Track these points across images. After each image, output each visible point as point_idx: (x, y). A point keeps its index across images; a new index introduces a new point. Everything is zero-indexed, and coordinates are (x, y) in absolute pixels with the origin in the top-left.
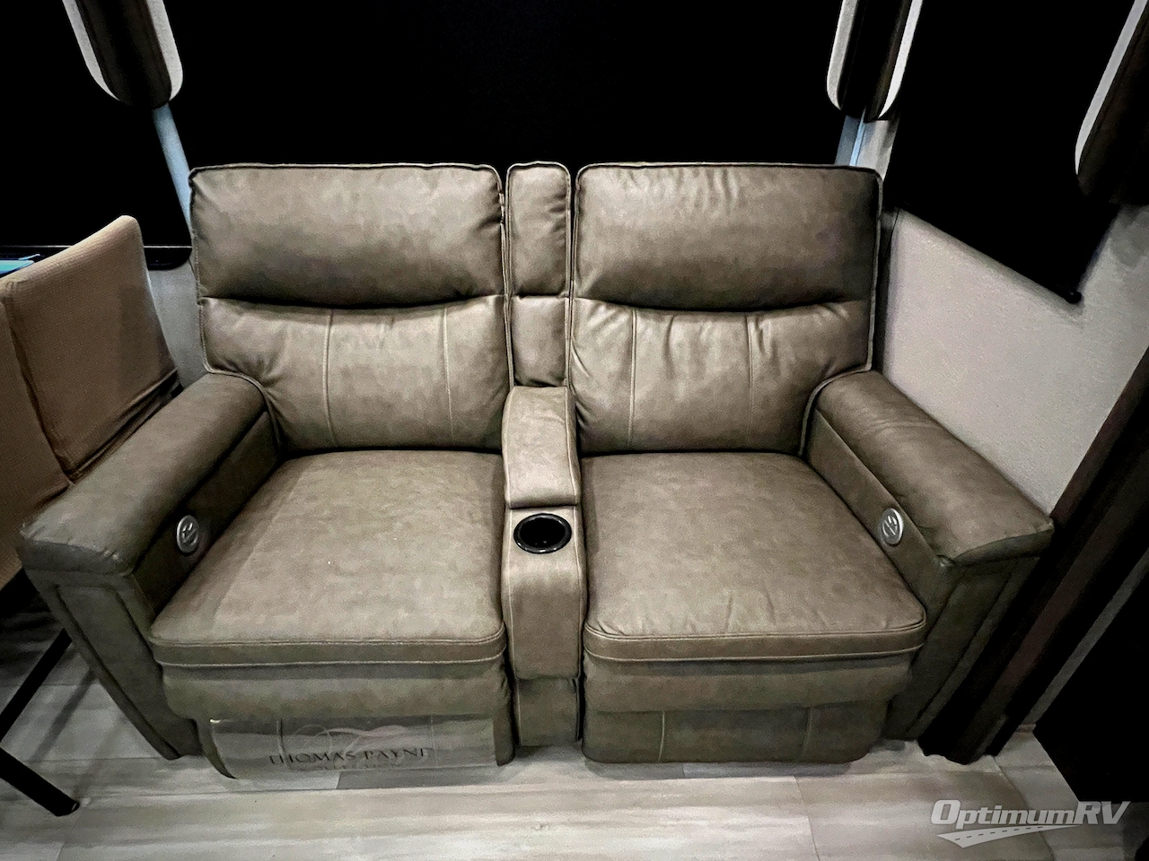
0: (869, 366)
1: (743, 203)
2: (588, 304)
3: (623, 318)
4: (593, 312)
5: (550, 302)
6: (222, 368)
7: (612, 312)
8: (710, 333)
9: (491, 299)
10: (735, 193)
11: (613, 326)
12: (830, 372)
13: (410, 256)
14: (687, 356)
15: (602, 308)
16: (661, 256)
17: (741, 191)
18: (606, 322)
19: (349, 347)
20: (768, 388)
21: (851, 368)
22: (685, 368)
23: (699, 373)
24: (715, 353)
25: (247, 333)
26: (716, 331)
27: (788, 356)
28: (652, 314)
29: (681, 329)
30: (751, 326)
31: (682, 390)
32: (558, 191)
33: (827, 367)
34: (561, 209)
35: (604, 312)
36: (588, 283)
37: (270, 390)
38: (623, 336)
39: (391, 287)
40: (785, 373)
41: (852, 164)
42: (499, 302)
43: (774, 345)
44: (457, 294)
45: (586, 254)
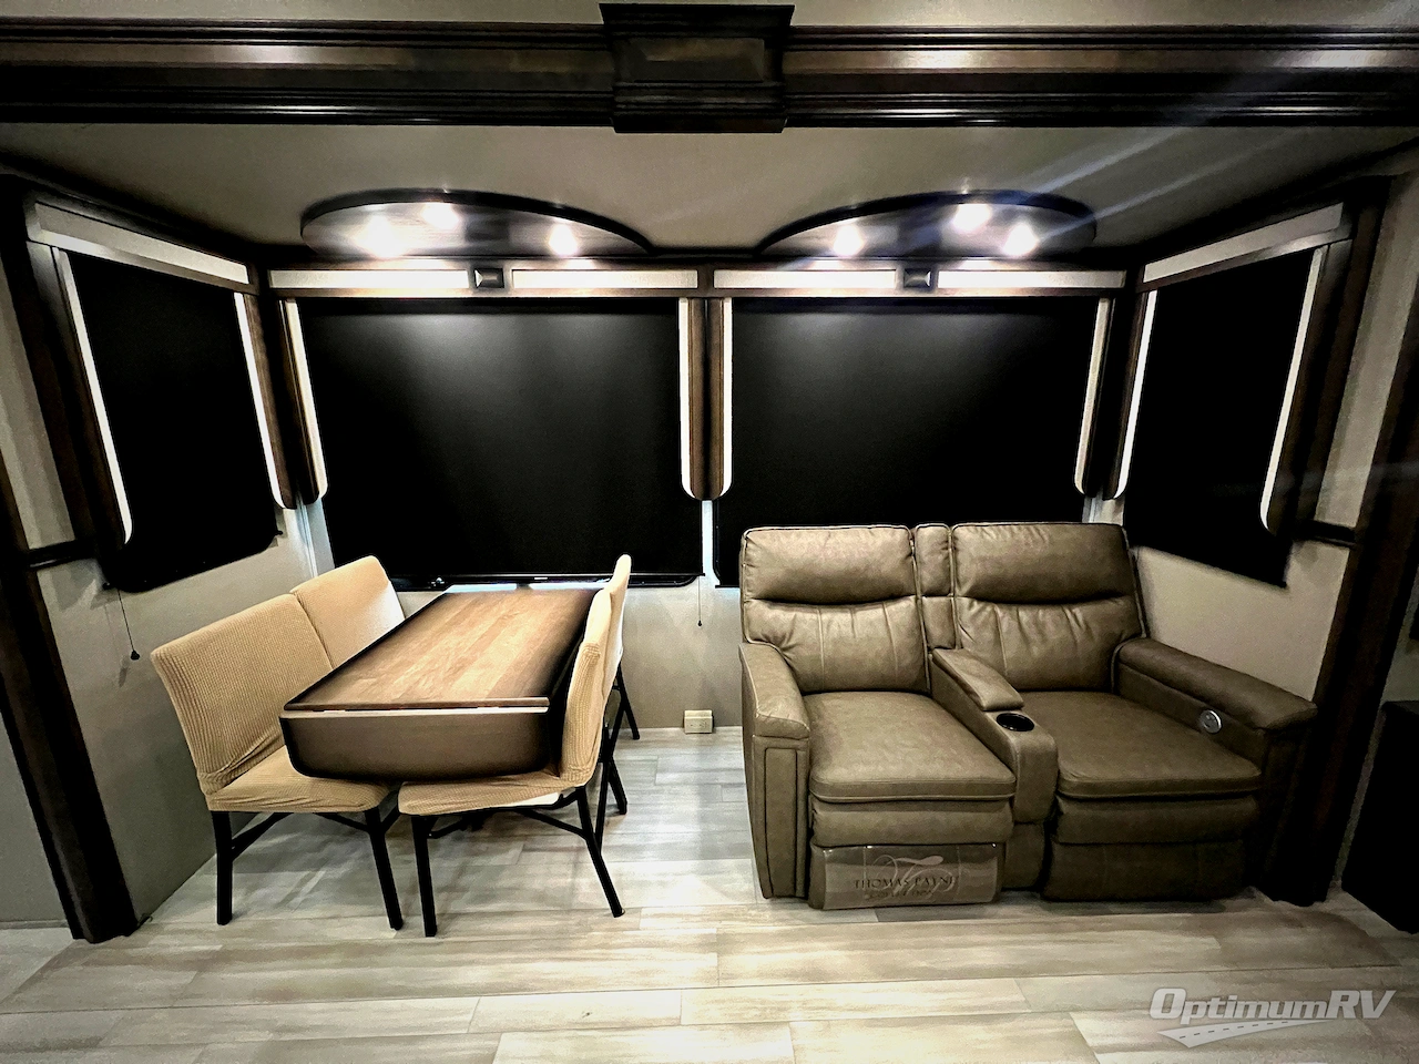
0: (1144, 635)
1: (1052, 543)
2: (966, 601)
3: (989, 609)
4: (971, 606)
5: (943, 599)
6: (761, 640)
7: (982, 605)
8: (1044, 616)
9: (912, 598)
10: (1046, 538)
11: (985, 613)
12: (1124, 637)
13: (870, 575)
14: (1034, 629)
15: (975, 603)
16: (1012, 572)
17: (1050, 537)
18: (980, 611)
19: (834, 627)
20: (1089, 648)
21: (1135, 636)
22: (1034, 636)
23: (1044, 640)
24: (1050, 627)
25: (776, 618)
26: (1046, 615)
27: (1095, 628)
28: (1005, 606)
29: (1025, 615)
30: (1068, 612)
31: (1036, 651)
32: (945, 539)
33: (1120, 636)
34: (947, 549)
35: (977, 606)
36: (965, 589)
37: (787, 654)
38: (992, 619)
39: (856, 592)
40: (1097, 638)
41: (1090, 521)
42: (917, 599)
43: (1086, 623)
44: (891, 595)
45: (962, 572)
